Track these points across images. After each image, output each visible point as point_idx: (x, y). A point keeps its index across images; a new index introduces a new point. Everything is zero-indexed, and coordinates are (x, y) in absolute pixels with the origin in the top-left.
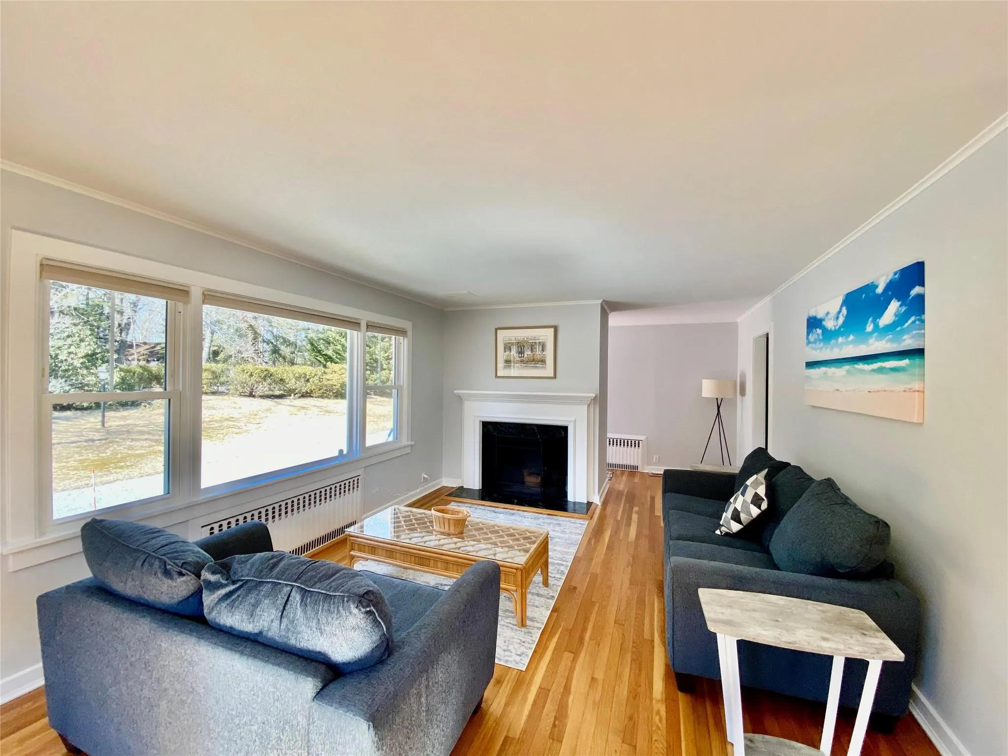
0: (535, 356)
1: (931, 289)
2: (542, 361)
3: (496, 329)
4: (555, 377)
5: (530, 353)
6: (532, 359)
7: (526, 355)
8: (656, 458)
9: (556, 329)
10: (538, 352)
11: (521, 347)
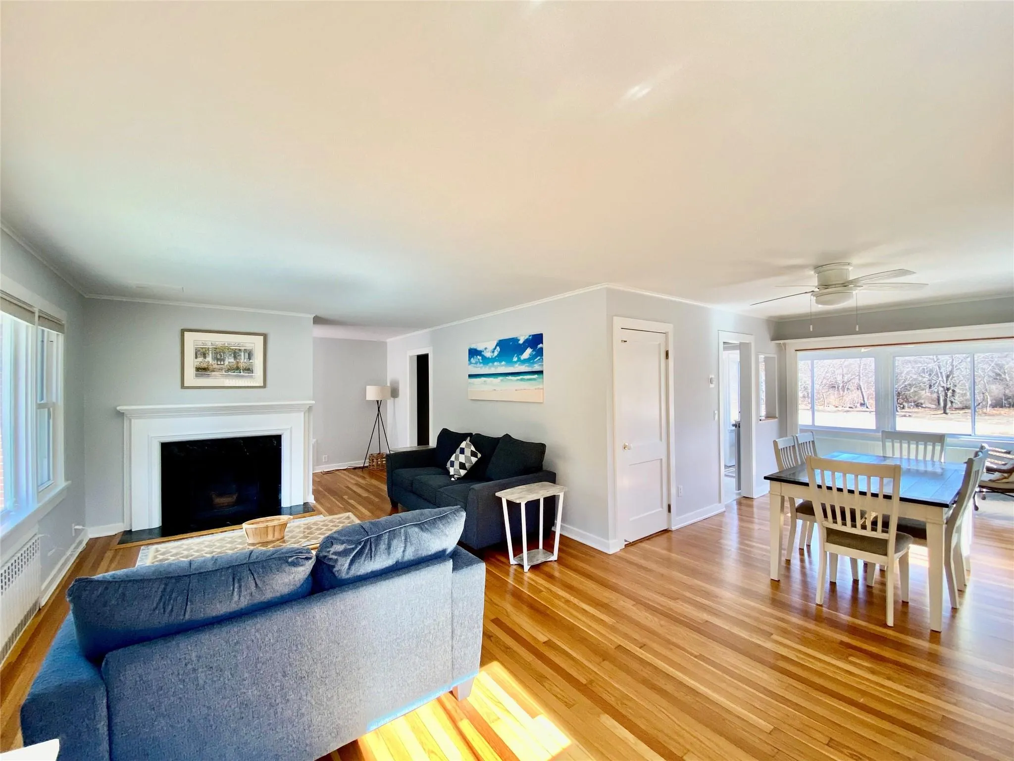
0: (240, 364)
1: (546, 345)
2: (249, 369)
3: (183, 331)
4: (264, 386)
5: (232, 360)
6: (235, 367)
7: (226, 363)
8: (325, 458)
9: (265, 337)
10: (243, 360)
11: (219, 353)
